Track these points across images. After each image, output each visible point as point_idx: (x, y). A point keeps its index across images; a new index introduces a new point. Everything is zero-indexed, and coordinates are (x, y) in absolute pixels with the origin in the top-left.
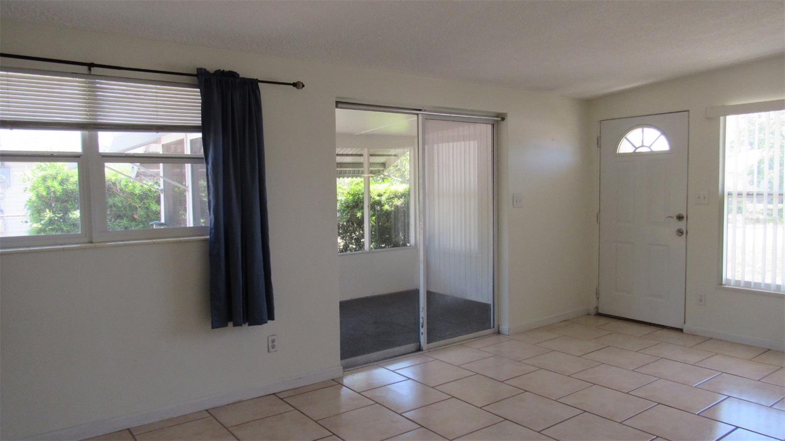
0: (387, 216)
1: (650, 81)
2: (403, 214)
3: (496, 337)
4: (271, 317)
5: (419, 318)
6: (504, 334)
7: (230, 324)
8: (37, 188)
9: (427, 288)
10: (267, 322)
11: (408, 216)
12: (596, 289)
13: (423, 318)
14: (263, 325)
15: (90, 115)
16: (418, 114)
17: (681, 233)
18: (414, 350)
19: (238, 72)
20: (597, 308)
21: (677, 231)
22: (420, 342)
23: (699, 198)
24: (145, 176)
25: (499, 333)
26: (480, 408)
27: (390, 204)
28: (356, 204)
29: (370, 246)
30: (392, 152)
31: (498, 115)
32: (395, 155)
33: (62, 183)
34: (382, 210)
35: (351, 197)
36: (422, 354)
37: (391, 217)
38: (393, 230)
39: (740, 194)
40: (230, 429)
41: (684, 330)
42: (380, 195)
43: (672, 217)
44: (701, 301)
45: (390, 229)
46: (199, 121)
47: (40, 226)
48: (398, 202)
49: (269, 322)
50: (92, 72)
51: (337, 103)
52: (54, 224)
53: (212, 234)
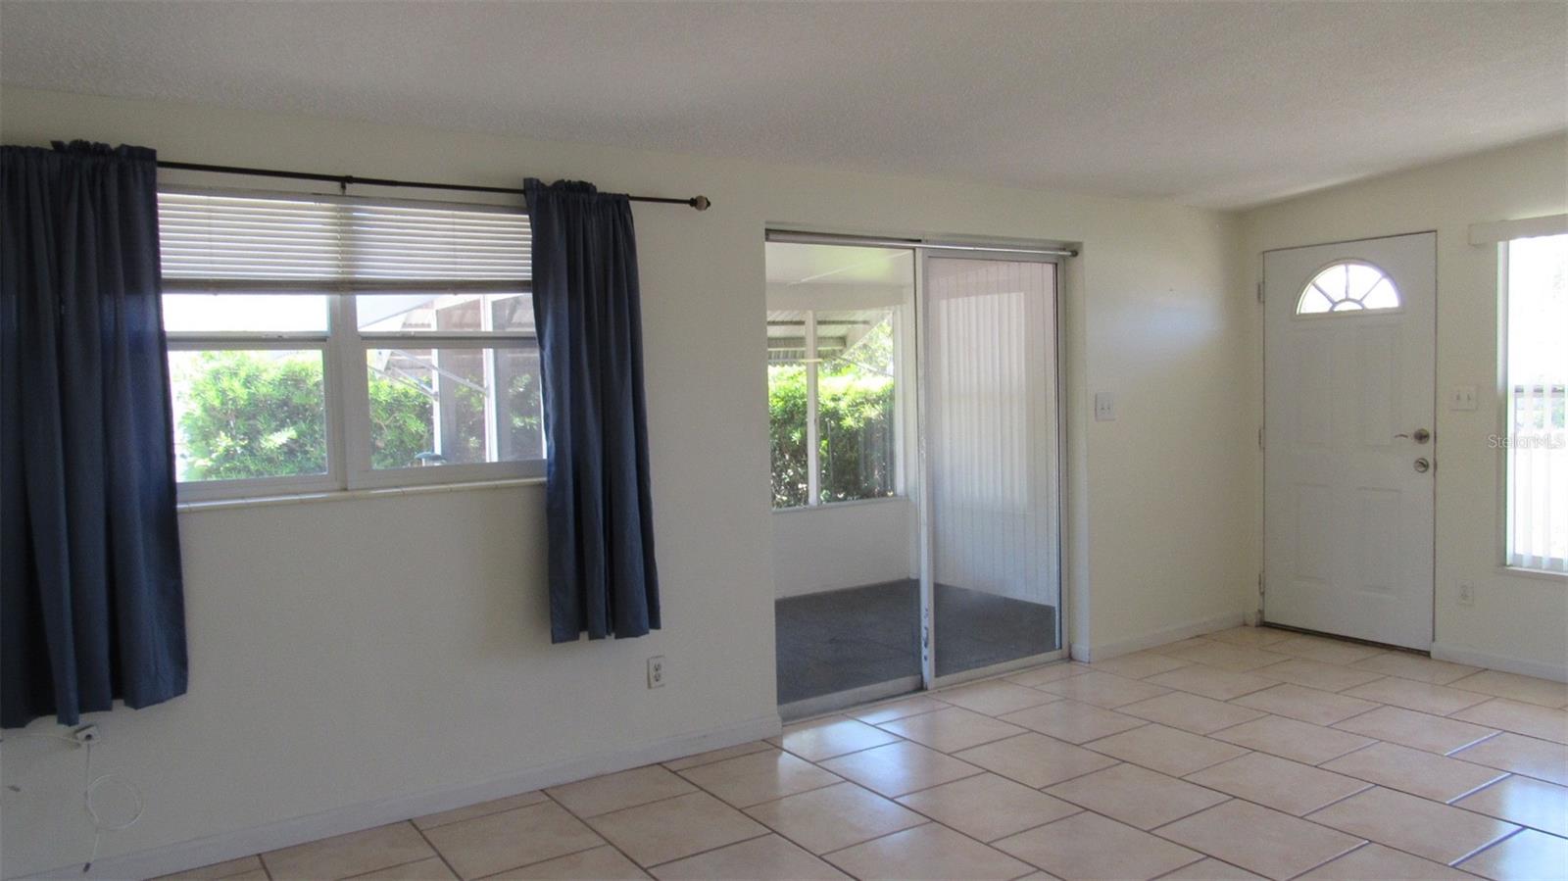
0: (849, 439)
1: (1361, 175)
2: (879, 434)
3: (1066, 666)
4: (655, 623)
5: (919, 630)
6: (1081, 662)
7: (584, 636)
8: (203, 392)
9: (935, 576)
10: (648, 633)
11: (892, 439)
12: (1260, 576)
13: (926, 628)
14: (642, 637)
15: (344, 266)
16: (914, 249)
17: (1424, 466)
18: (909, 688)
19: (594, 184)
20: (1261, 612)
21: (1417, 462)
22: (921, 674)
23: (1458, 398)
24: (401, 368)
25: (1070, 658)
26: (1039, 790)
27: (857, 415)
28: (793, 415)
29: (818, 497)
30: (860, 316)
31: (1064, 247)
32: (865, 322)
33: (248, 382)
34: (840, 427)
35: (781, 404)
36: (925, 696)
37: (858, 443)
38: (862, 466)
39: (1539, 391)
40: (589, 822)
41: (1432, 655)
42: (835, 399)
43: (1406, 436)
44: (1464, 596)
45: (856, 462)
46: (527, 271)
47: (210, 464)
48: (872, 412)
49: (652, 631)
50: (348, 192)
51: (768, 231)
52: (233, 459)
53: (552, 474)
